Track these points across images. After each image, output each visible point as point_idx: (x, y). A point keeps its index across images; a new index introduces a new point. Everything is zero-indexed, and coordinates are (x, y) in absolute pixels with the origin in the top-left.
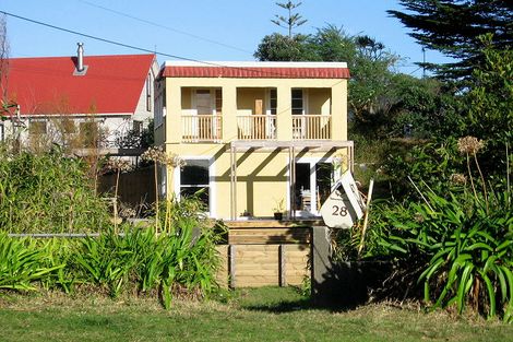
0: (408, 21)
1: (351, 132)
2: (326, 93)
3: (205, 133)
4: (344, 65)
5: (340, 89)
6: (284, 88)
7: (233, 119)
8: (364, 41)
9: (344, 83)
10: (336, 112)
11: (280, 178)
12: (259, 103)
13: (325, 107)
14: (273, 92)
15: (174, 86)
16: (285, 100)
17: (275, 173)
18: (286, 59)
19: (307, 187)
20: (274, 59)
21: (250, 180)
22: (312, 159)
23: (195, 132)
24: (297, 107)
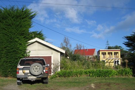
0: (125, 44)
1: (121, 57)
2: (118, 53)
3: (104, 57)
4: (120, 50)
5: (119, 52)
6: (113, 52)
7: (107, 56)
8: (120, 47)
9: (120, 52)
10: (119, 55)
11: (113, 62)
12: (110, 54)
13: (118, 54)
14: (112, 53)
15: (101, 52)
16: (113, 54)
17: (112, 62)
18: (111, 49)
19: (116, 63)
20: (110, 49)
21: (110, 63)
22: (116, 60)
23: (103, 57)
24: (114, 54)
